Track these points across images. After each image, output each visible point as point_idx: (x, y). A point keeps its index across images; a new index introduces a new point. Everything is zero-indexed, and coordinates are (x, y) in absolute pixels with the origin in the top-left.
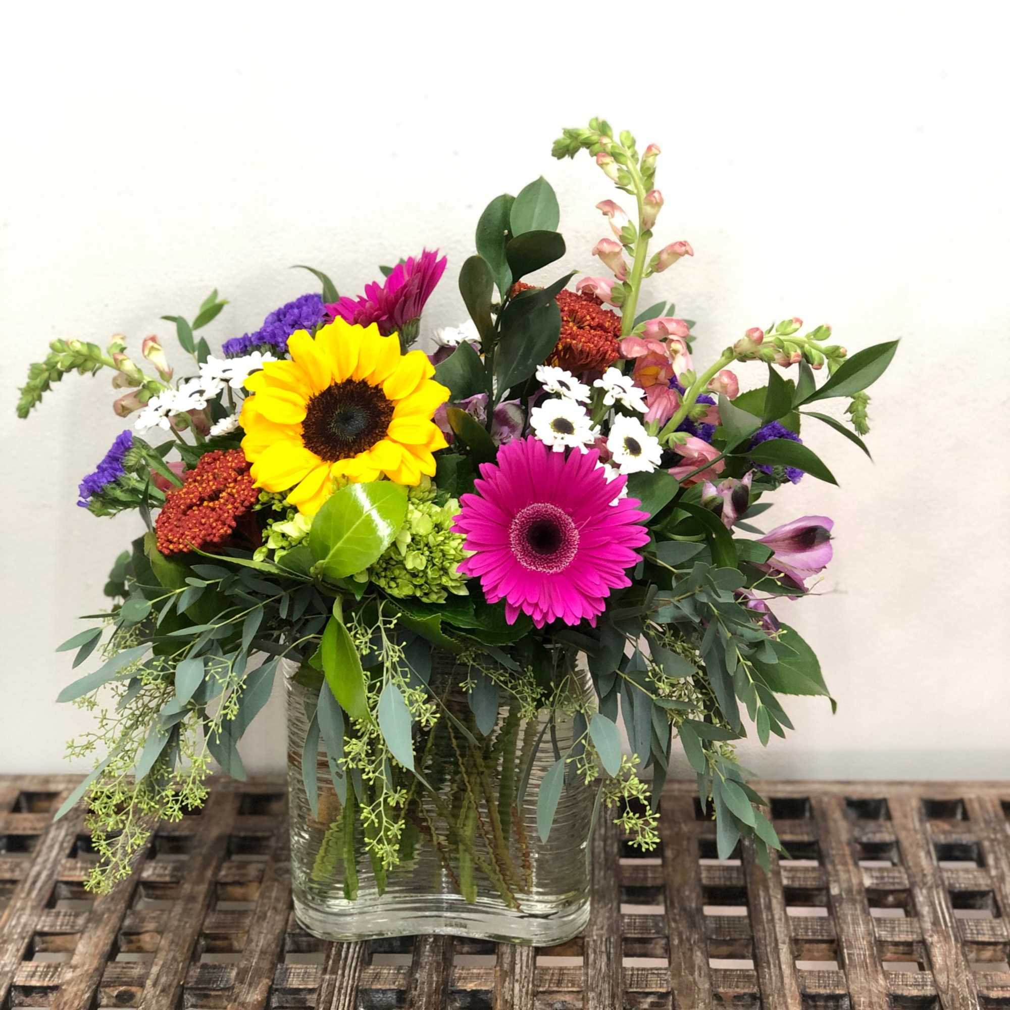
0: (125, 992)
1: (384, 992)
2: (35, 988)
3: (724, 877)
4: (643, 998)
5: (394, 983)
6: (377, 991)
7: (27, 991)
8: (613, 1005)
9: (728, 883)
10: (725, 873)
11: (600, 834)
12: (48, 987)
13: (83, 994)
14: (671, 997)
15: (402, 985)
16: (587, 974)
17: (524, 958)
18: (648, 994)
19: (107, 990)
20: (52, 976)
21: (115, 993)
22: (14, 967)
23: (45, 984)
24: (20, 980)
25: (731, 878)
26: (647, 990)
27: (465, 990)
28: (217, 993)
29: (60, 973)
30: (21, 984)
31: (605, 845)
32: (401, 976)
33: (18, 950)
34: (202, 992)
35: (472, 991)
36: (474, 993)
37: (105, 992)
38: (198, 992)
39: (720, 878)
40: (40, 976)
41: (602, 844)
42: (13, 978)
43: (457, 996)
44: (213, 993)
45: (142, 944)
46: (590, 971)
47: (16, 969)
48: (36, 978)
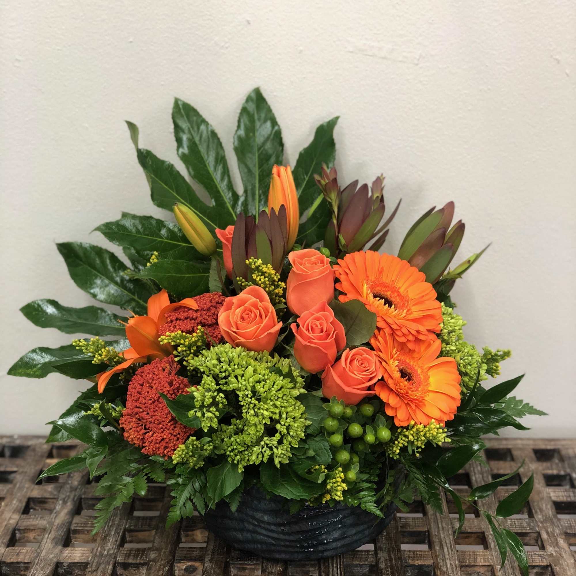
0: (191, 566)
1: (361, 566)
2: (131, 564)
3: (566, 496)
4: (531, 569)
5: (367, 560)
6: (356, 565)
7: (126, 566)
8: (514, 573)
9: (569, 499)
10: (565, 493)
11: (478, 470)
12: (140, 564)
13: (164, 567)
14: (550, 569)
15: (372, 561)
16: (492, 555)
17: (449, 545)
18: (534, 567)
19: (179, 565)
20: (141, 557)
21: (184, 567)
22: (116, 550)
23: (138, 562)
24: (120, 559)
25: (570, 496)
26: (534, 564)
27: (414, 565)
28: (251, 567)
29: (147, 554)
30: (122, 561)
31: (483, 477)
32: (370, 556)
33: (116, 541)
34: (242, 566)
35: (419, 565)
36: (420, 567)
37: (177, 566)
38: (239, 566)
39: (563, 496)
40: (134, 556)
41: (481, 476)
42: (115, 558)
43: (409, 569)
44: (248, 567)
45: (195, 537)
46: (493, 553)
47: (117, 552)
48: (132, 557)
